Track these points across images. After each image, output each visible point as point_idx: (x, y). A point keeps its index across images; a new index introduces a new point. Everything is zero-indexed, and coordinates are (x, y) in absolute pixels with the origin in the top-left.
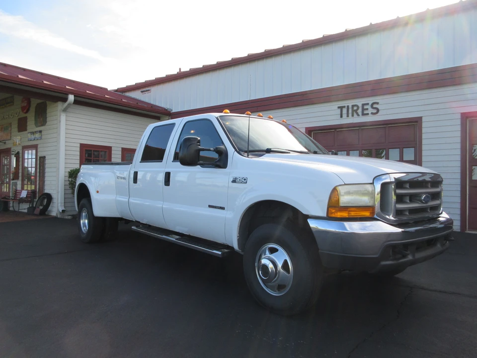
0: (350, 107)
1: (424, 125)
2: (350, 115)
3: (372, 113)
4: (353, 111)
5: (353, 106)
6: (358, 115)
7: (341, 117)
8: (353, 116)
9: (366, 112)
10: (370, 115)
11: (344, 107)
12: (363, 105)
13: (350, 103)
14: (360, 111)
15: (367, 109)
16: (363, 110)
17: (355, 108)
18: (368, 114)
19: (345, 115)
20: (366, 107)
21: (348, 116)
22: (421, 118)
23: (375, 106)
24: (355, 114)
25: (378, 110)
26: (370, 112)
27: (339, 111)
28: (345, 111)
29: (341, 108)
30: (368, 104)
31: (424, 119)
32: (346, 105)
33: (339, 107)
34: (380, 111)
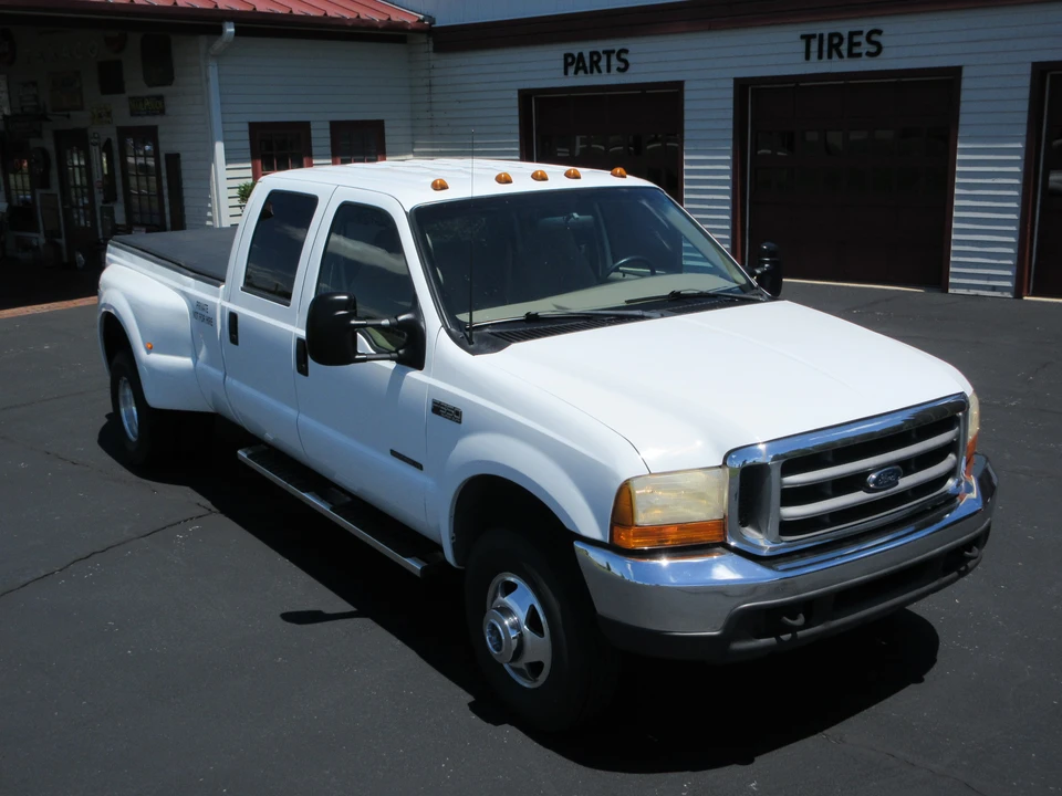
0: (826, 37)
1: (965, 84)
2: (825, 54)
3: (869, 54)
4: (831, 46)
5: (831, 36)
6: (841, 56)
7: (808, 57)
8: (830, 57)
9: (856, 50)
10: (864, 56)
11: (814, 36)
12: (852, 34)
13: (825, 28)
14: (844, 48)
15: (859, 44)
16: (852, 44)
17: (836, 41)
18: (859, 55)
19: (814, 55)
20: (856, 39)
21: (820, 57)
22: (956, 72)
23: (875, 38)
24: (834, 53)
25: (880, 48)
26: (864, 52)
27: (802, 44)
28: (814, 45)
29: (807, 38)
30: (860, 33)
31: (965, 73)
32: (818, 33)
33: (803, 37)
34: (884, 50)
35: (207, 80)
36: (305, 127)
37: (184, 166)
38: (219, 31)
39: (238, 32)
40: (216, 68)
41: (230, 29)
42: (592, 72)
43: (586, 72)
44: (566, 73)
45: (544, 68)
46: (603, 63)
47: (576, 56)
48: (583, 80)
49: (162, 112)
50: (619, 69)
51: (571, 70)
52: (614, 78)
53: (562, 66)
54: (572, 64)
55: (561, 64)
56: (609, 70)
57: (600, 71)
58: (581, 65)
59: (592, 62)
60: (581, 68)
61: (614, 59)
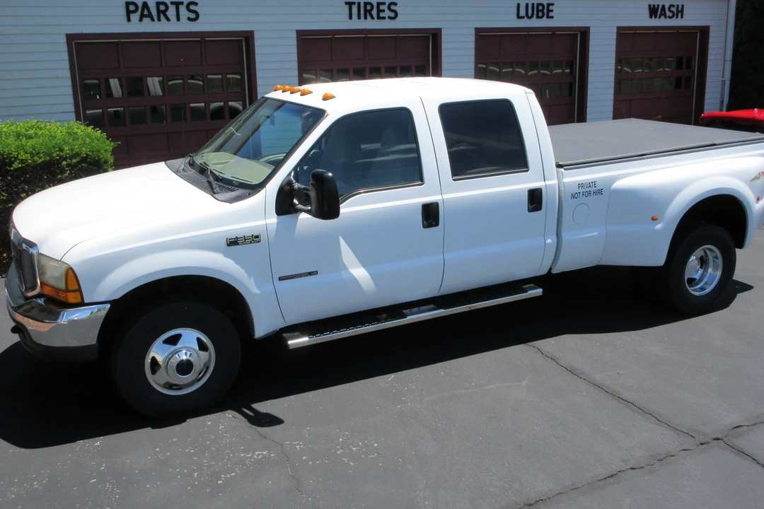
0: (362, 5)
2: (362, 16)
3: (390, 18)
4: (366, 11)
5: (366, 4)
6: (372, 18)
7: (351, 17)
8: (366, 18)
9: (382, 15)
10: (387, 19)
11: (354, 3)
12: (379, 4)
14: (374, 12)
15: (383, 11)
16: (379, 11)
17: (369, 7)
18: (384, 18)
19: (355, 16)
20: (382, 7)
21: (359, 18)
22: (439, 31)
23: (393, 7)
24: (368, 16)
25: (396, 14)
26: (387, 16)
27: (347, 7)
28: (355, 9)
29: (350, 4)
30: (384, 4)
31: (444, 32)
33: (346, 3)
34: (399, 16)
42: (159, 19)
43: (153, 20)
44: (129, 20)
46: (171, 12)
47: (140, 5)
48: (148, 26)
50: (189, 19)
51: (135, 17)
52: (184, 26)
53: (124, 14)
54: (135, 11)
55: (124, 12)
56: (178, 19)
57: (168, 19)
58: (146, 12)
59: (159, 12)
60: (146, 16)
61: (183, 9)
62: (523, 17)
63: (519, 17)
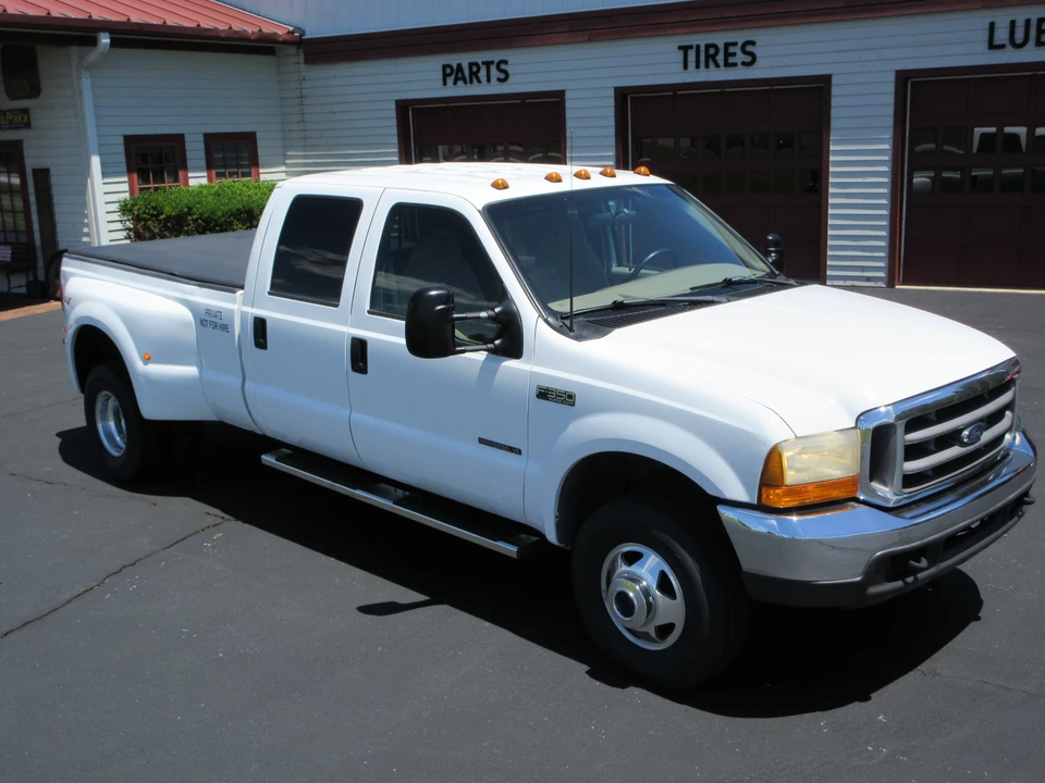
0: (702, 48)
1: (835, 91)
2: (702, 64)
3: (744, 64)
4: (708, 56)
5: (708, 47)
6: (717, 65)
7: (686, 67)
8: (707, 66)
9: (731, 60)
10: (739, 65)
11: (691, 47)
12: (727, 45)
13: (701, 40)
14: (720, 58)
15: (734, 54)
16: (727, 55)
17: (712, 51)
18: (735, 65)
19: (692, 64)
20: (731, 50)
21: (698, 66)
22: (827, 79)
23: (749, 48)
24: (711, 63)
25: (754, 58)
26: (739, 62)
27: (681, 53)
28: (692, 55)
29: (685, 49)
30: (735, 44)
31: (834, 80)
32: (695, 44)
33: (680, 48)
34: (758, 60)
35: (81, 93)
36: (178, 140)
37: (54, 180)
38: (94, 42)
39: (115, 43)
40: (89, 81)
41: (105, 40)
42: (471, 82)
43: (466, 83)
44: (445, 83)
45: (423, 79)
46: (483, 74)
47: (455, 67)
48: (462, 90)
49: (28, 125)
50: (499, 80)
51: (450, 80)
52: (495, 88)
53: (441, 77)
54: (450, 75)
55: (439, 75)
56: (489, 80)
57: (479, 81)
58: (460, 75)
59: (471, 73)
60: (460, 79)
61: (493, 69)
62: (1002, 47)
63: (992, 46)
